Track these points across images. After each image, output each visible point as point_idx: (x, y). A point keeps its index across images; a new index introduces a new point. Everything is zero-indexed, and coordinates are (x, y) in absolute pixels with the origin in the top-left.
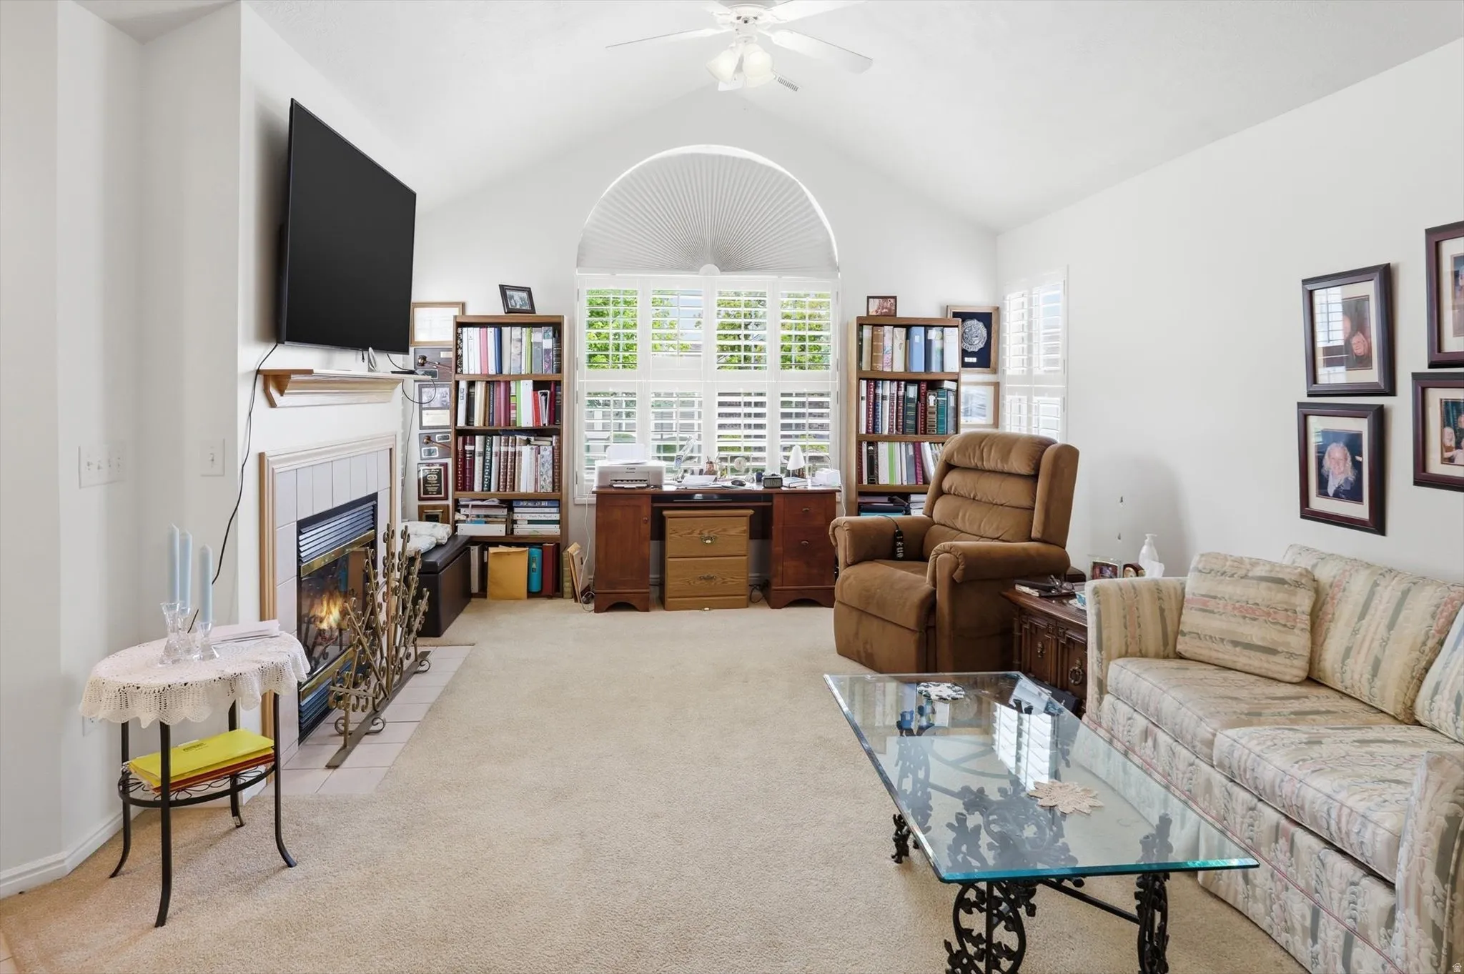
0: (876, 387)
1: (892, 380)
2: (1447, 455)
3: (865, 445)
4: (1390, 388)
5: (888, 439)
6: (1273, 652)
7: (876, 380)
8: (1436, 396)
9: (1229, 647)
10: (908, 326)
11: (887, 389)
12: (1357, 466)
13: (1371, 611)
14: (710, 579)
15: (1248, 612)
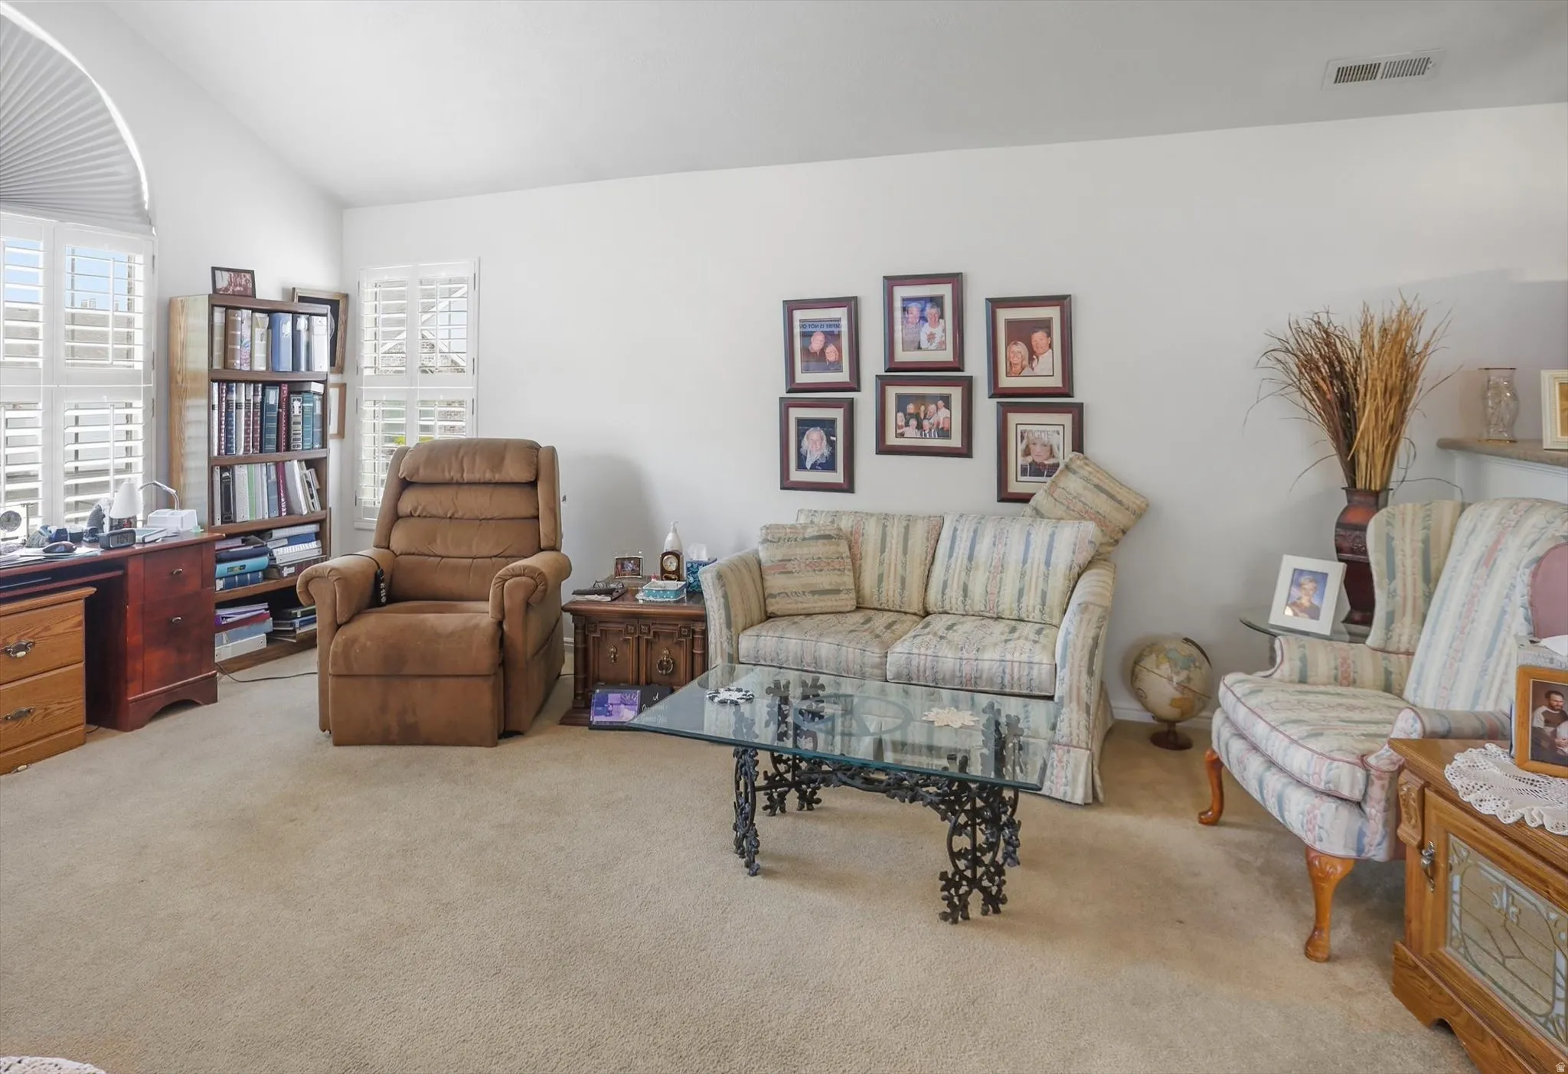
0: (229, 391)
1: (247, 382)
2: (899, 431)
3: (217, 471)
4: (855, 385)
5: (247, 461)
6: (837, 591)
7: (228, 382)
8: (892, 392)
9: (810, 597)
10: (272, 311)
11: (242, 394)
12: (832, 444)
13: (888, 545)
14: (19, 716)
15: (816, 565)
